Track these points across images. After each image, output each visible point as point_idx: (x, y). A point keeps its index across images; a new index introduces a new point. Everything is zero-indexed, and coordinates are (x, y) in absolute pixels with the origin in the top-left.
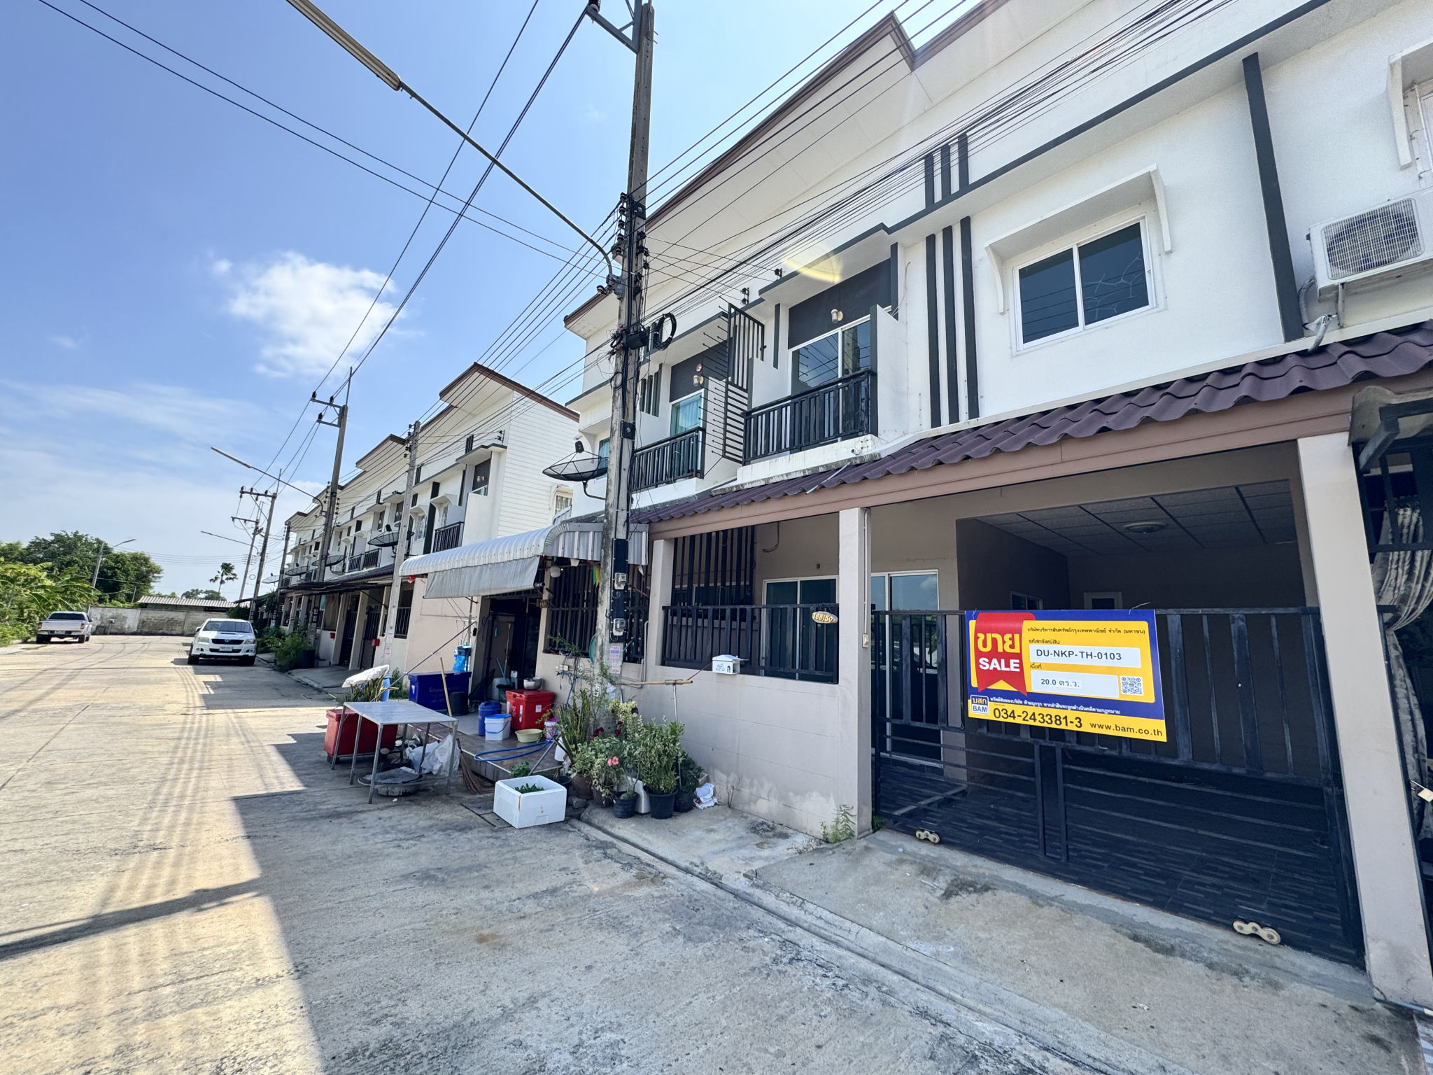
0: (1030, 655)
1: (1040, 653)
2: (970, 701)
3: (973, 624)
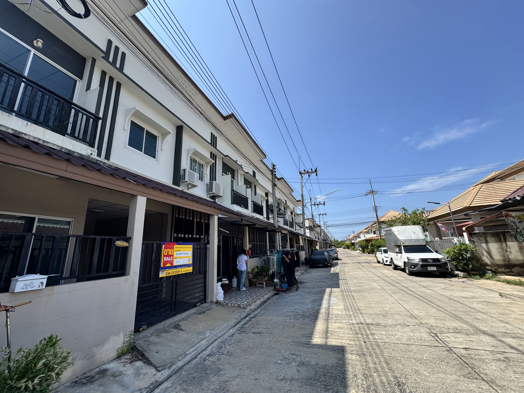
0: (175, 256)
1: (177, 254)
2: (160, 272)
3: (164, 246)
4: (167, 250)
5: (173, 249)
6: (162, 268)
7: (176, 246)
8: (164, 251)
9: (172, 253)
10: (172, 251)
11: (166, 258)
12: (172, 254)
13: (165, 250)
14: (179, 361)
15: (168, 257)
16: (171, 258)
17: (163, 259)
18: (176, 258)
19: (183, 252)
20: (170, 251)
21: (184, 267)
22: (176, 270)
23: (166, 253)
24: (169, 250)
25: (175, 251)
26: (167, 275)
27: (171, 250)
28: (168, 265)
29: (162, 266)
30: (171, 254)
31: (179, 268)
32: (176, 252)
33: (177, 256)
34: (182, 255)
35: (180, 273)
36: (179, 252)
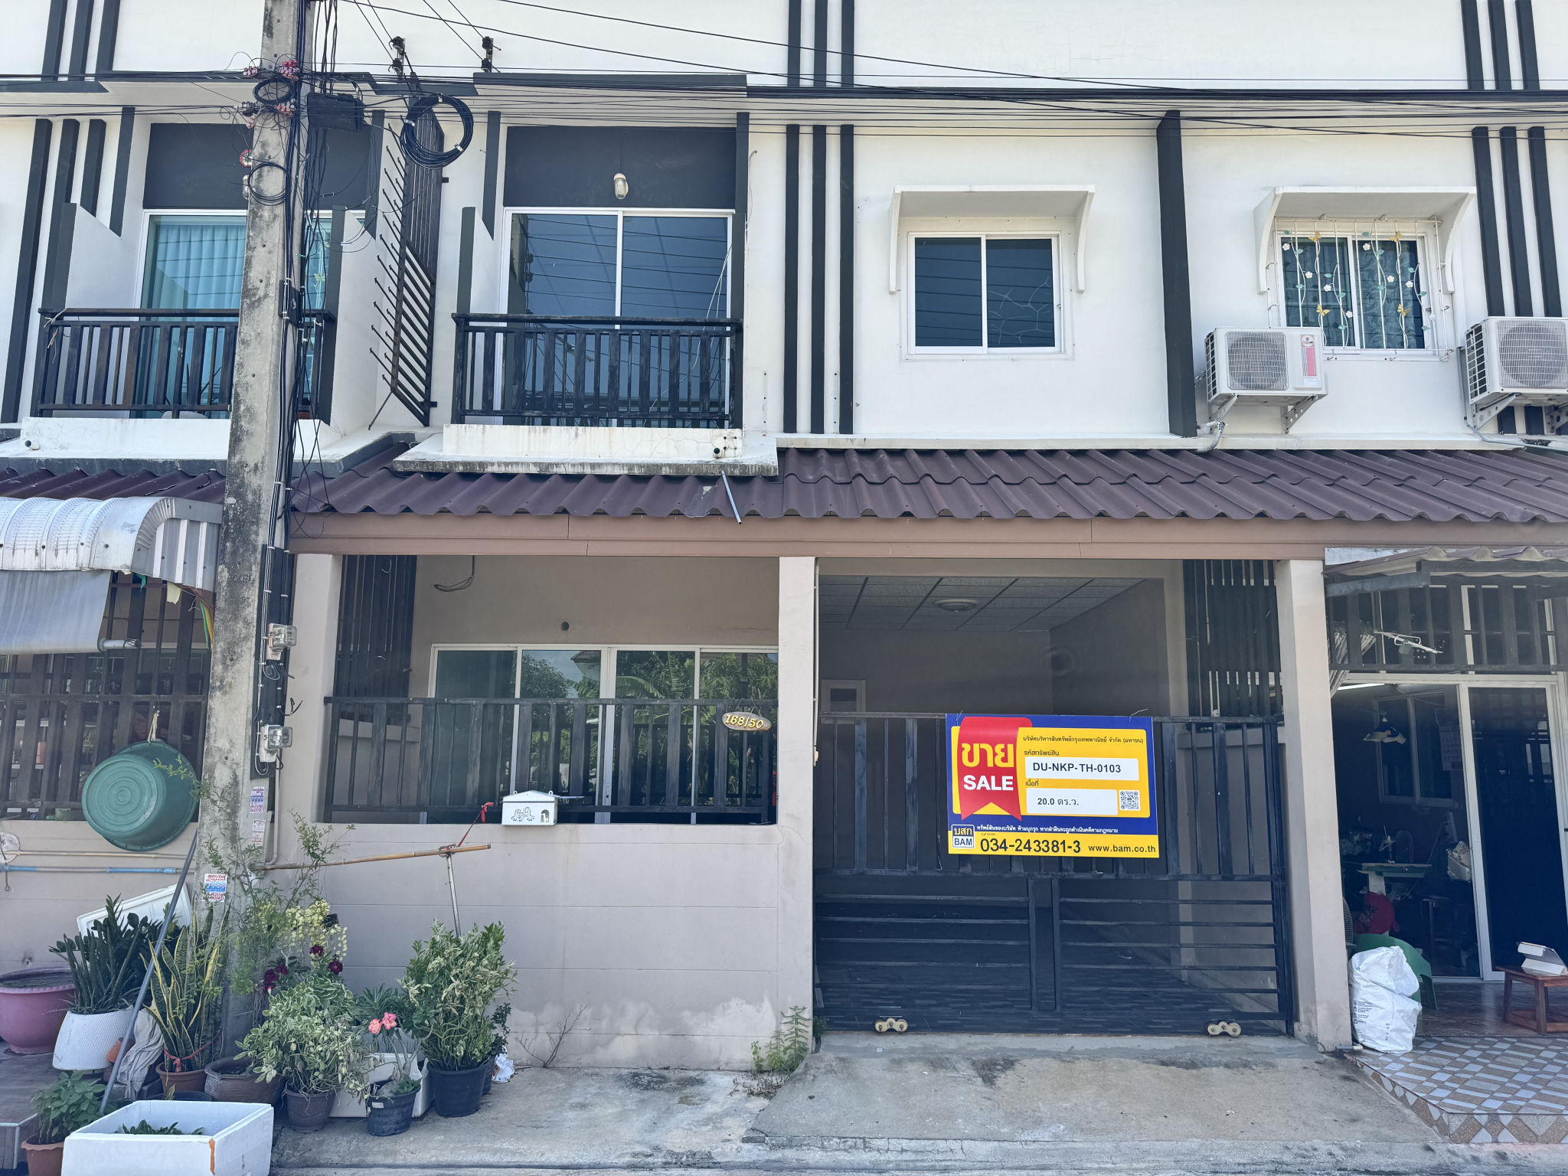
0: (1027, 770)
1: (1037, 767)
2: (950, 833)
3: (955, 731)
4: (976, 746)
5: (1010, 747)
6: (957, 818)
7: (1023, 732)
8: (960, 750)
9: (1005, 760)
10: (1005, 750)
11: (977, 782)
12: (1010, 764)
13: (966, 747)
14: (823, 1148)
15: (983, 778)
16: (1004, 783)
17: (961, 782)
18: (1033, 783)
19: (1077, 761)
20: (995, 754)
21: (1090, 830)
22: (1041, 837)
23: (971, 758)
24: (987, 747)
25: (1027, 753)
26: (991, 852)
27: (999, 747)
28: (992, 809)
29: (957, 809)
30: (1001, 764)
31: (1056, 829)
32: (1030, 760)
33: (1040, 775)
34: (1075, 774)
35: (1070, 853)
36: (1050, 760)
